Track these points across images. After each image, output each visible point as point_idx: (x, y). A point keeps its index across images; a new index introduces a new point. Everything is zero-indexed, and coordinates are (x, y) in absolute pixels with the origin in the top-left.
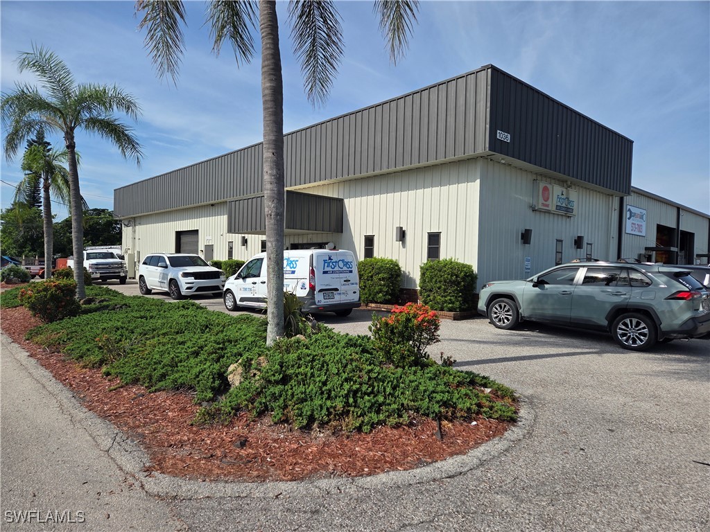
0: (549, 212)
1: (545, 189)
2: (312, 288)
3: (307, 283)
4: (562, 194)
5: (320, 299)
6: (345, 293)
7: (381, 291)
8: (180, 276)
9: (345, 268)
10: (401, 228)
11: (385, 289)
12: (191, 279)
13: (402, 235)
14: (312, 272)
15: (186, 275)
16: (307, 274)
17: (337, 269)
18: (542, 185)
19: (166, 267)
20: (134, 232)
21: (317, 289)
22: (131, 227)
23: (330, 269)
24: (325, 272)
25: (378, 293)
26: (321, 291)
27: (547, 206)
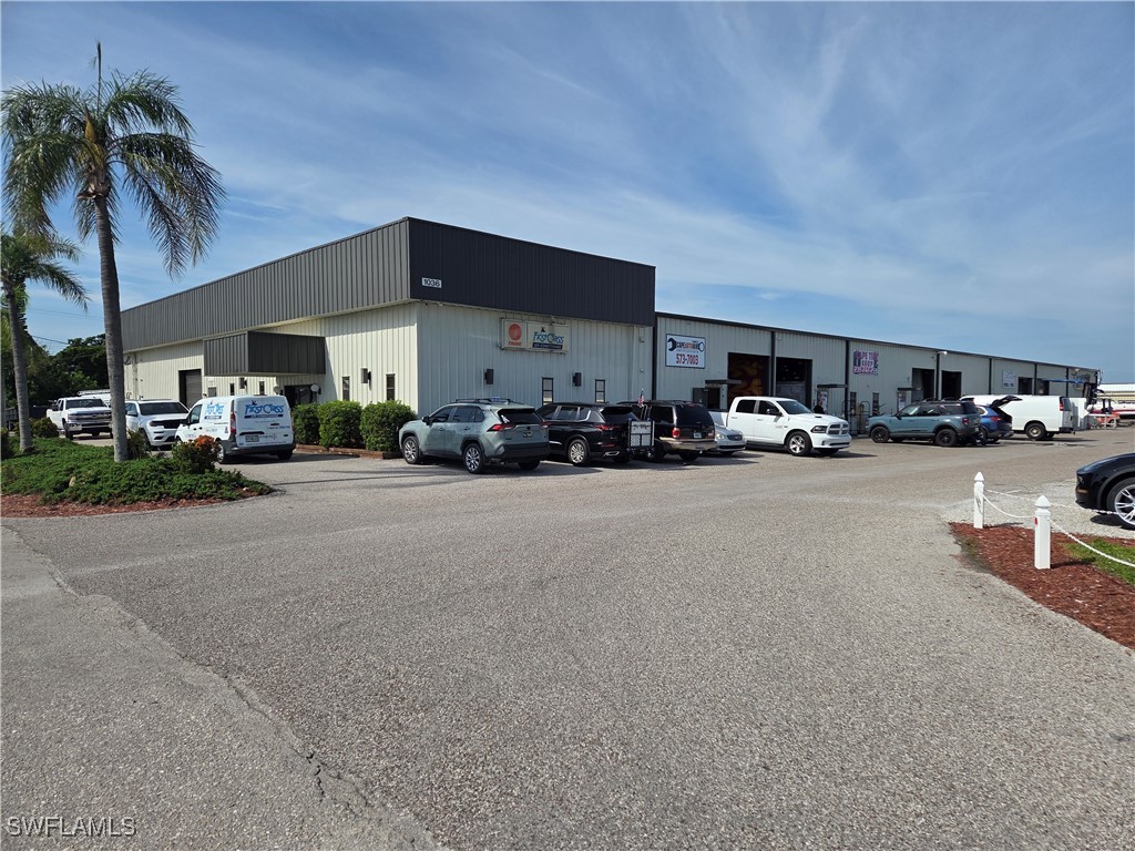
0: (522, 350)
1: (514, 327)
2: (234, 432)
3: (229, 426)
4: (543, 331)
5: (242, 442)
6: (274, 436)
7: (337, 435)
8: (148, 425)
9: (273, 412)
10: (365, 370)
11: (341, 433)
12: (161, 428)
13: (367, 376)
14: (233, 417)
15: (155, 424)
16: (228, 420)
17: (262, 413)
18: (507, 325)
19: (136, 416)
20: (136, 371)
21: (238, 432)
22: (131, 366)
23: (253, 413)
24: (246, 417)
25: (335, 436)
26: (242, 434)
27: (520, 344)
